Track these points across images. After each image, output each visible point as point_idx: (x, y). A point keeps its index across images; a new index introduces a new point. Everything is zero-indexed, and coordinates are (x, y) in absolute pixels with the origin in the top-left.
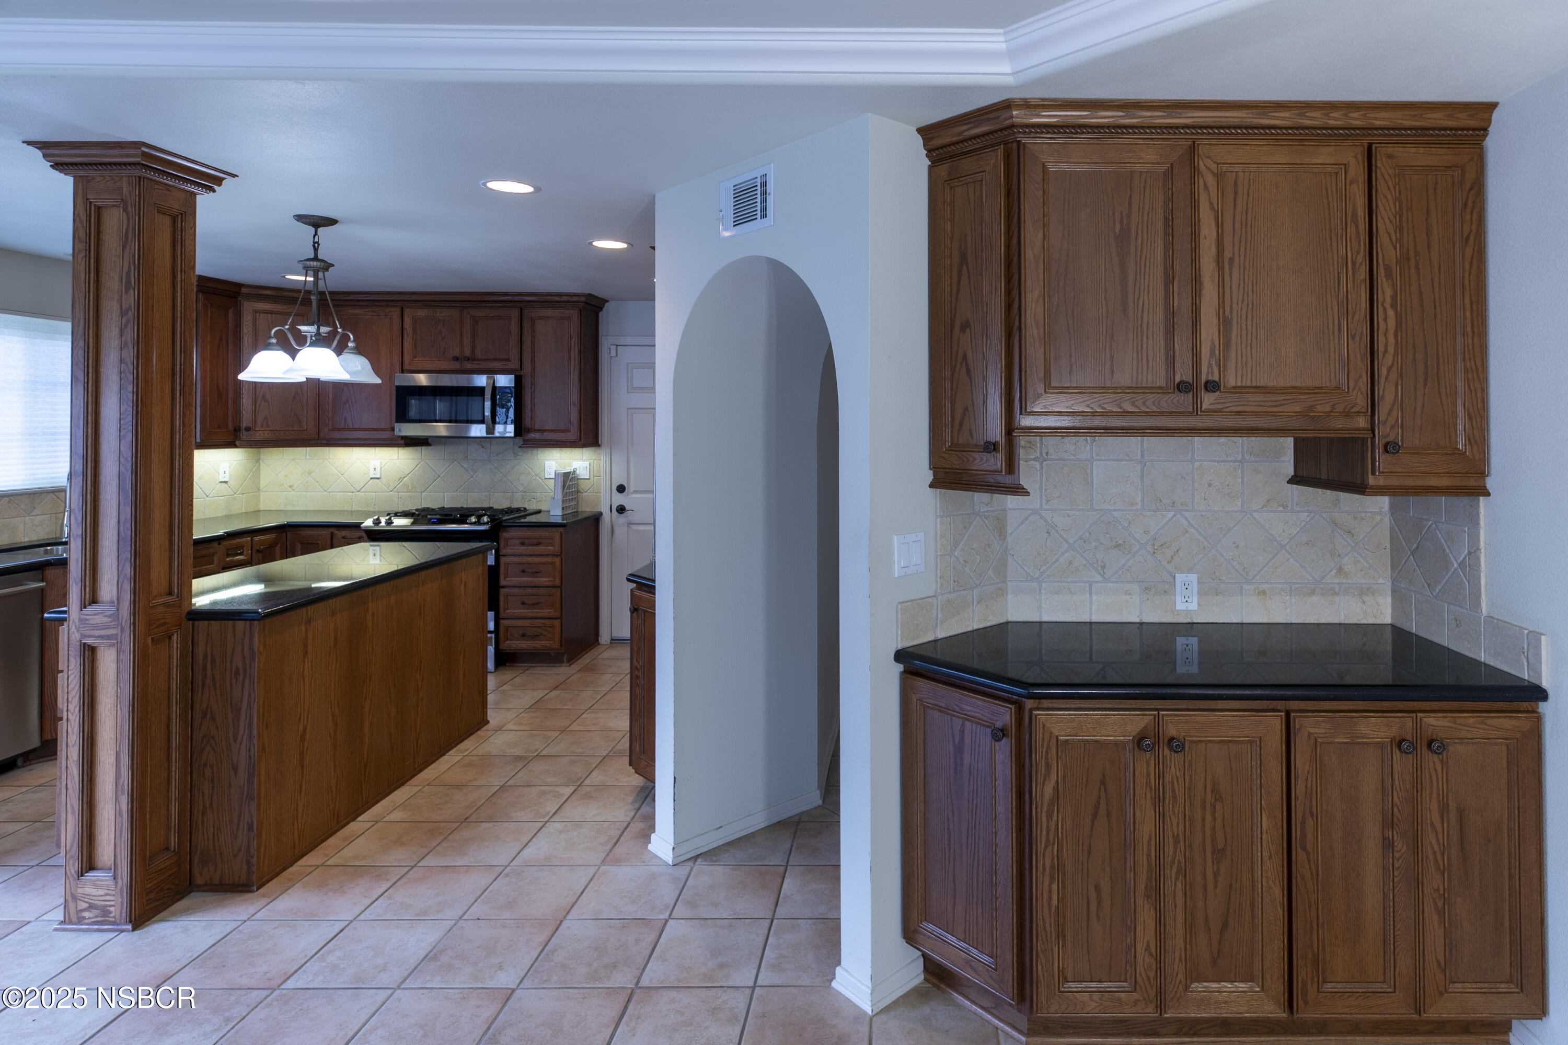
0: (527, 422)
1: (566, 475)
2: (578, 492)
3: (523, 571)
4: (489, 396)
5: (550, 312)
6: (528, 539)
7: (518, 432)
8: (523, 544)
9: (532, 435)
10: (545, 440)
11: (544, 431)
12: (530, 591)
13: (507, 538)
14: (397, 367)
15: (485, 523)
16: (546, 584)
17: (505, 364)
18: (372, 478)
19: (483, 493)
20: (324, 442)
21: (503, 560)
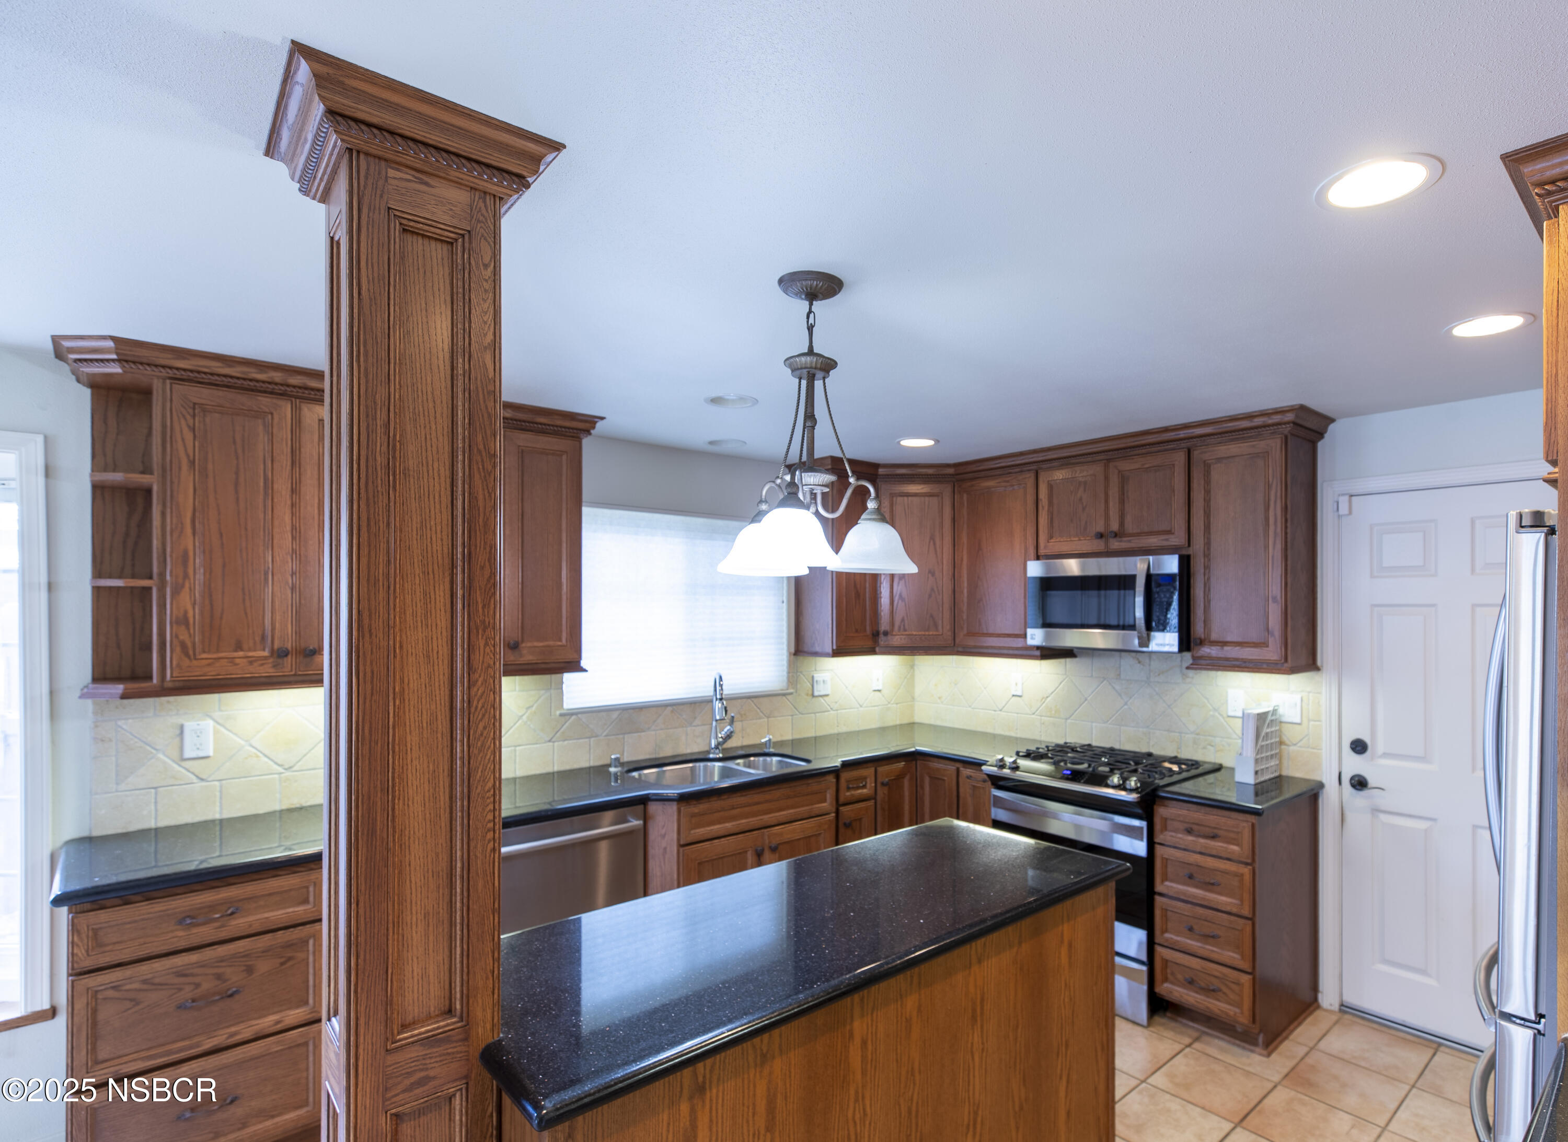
0: (1198, 629)
1: (1262, 718)
2: (1281, 743)
3: (1191, 877)
4: (1143, 590)
5: (1234, 448)
6: (1197, 824)
7: (1186, 643)
8: (1189, 831)
9: (1206, 650)
10: (1227, 659)
11: (1224, 644)
12: (1201, 911)
13: (1166, 819)
14: (1032, 552)
15: (1131, 791)
16: (1228, 909)
17: (1167, 540)
18: (1013, 696)
19: (1141, 729)
20: (960, 649)
21: (1159, 851)
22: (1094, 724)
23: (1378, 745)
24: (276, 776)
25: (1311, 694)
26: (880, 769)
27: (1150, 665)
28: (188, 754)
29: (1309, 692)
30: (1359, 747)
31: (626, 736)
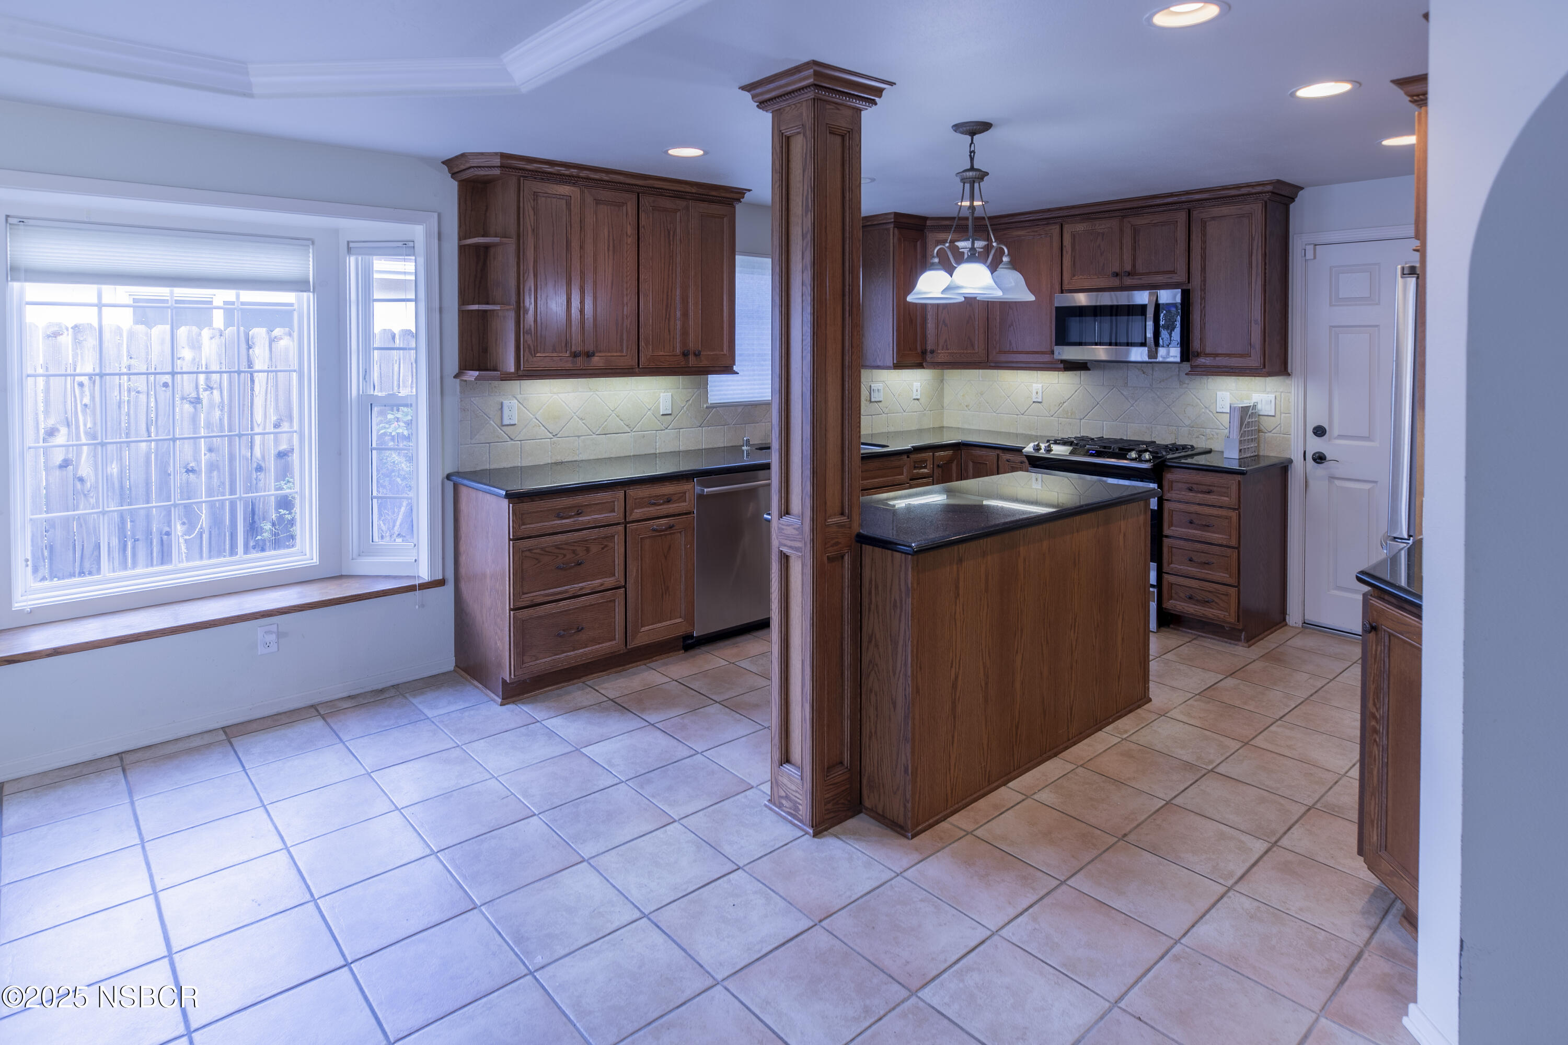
0: (1196, 345)
1: (1245, 410)
2: (1259, 430)
3: (1191, 522)
4: (1152, 316)
5: (1226, 210)
6: (1197, 484)
7: (1186, 355)
8: (1191, 490)
9: (1202, 360)
10: (1218, 367)
11: (1216, 355)
12: (1199, 546)
13: (1172, 482)
14: (1057, 287)
15: (1146, 461)
16: (1220, 542)
17: (1171, 278)
18: (1034, 402)
19: (1145, 425)
20: (992, 364)
21: (1167, 505)
22: (1104, 423)
23: (1335, 430)
24: (549, 440)
25: (1282, 394)
26: (937, 454)
27: (1152, 375)
28: (506, 422)
29: (1282, 392)
30: (1320, 431)
31: (747, 426)
